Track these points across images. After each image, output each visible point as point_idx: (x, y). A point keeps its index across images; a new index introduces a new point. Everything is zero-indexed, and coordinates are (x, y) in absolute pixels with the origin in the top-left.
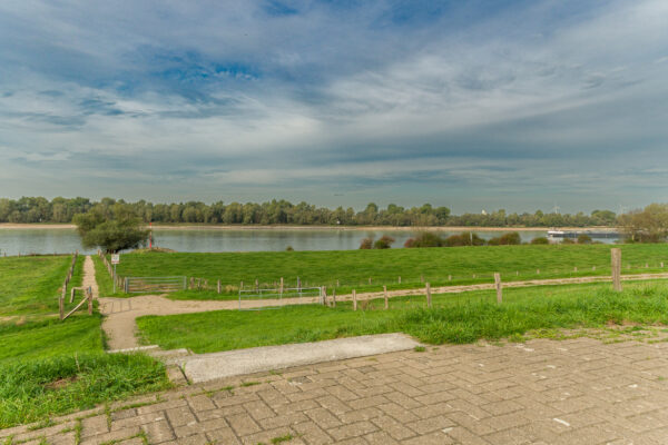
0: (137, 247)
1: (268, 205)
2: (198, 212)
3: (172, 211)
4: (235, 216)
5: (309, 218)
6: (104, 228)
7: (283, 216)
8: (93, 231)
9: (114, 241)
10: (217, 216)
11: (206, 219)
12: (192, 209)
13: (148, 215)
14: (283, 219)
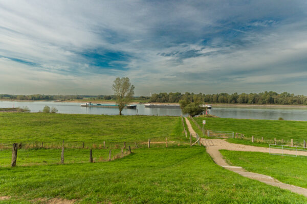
0: (202, 114)
1: (262, 94)
2: (225, 98)
3: (213, 97)
4: (244, 100)
5: (289, 101)
6: (190, 106)
7: (271, 100)
8: (186, 107)
9: (193, 111)
10: (234, 100)
11: (229, 101)
12: (222, 96)
13: (203, 99)
14: (271, 101)
